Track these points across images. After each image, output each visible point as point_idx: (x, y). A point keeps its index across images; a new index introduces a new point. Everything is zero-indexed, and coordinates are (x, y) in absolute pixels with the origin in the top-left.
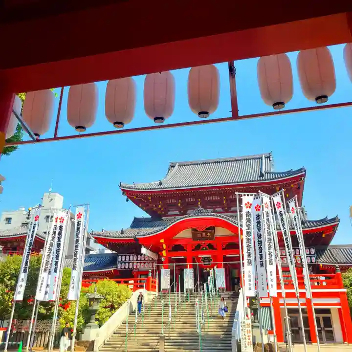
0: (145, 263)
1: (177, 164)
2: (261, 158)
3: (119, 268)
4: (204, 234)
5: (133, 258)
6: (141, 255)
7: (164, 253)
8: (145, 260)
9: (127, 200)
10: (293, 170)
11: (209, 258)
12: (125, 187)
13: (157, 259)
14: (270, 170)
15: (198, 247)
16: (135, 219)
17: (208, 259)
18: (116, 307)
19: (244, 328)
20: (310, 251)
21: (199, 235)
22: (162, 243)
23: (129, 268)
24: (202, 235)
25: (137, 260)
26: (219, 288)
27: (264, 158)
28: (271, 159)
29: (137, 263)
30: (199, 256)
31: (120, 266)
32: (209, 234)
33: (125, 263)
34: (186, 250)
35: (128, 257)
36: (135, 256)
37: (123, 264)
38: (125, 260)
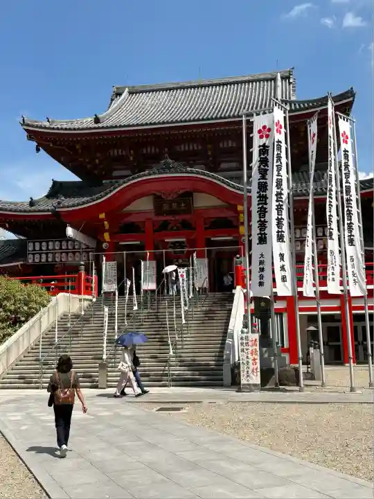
0: (74, 253)
1: (127, 90)
2: (275, 79)
3: (30, 261)
4: (174, 205)
5: (54, 245)
6: (67, 241)
7: (107, 236)
8: (74, 248)
9: (38, 150)
11: (183, 242)
12: (33, 126)
13: (95, 247)
14: (290, 98)
15: (164, 226)
16: (55, 183)
17: (181, 245)
19: (247, 347)
21: (166, 207)
22: (103, 220)
23: (47, 261)
24: (171, 207)
25: (61, 249)
26: (199, 288)
27: (279, 78)
29: (61, 253)
30: (166, 241)
31: (32, 258)
32: (183, 205)
33: (40, 254)
34: (144, 232)
35: (44, 244)
36: (57, 243)
37: (37, 256)
38: (41, 249)
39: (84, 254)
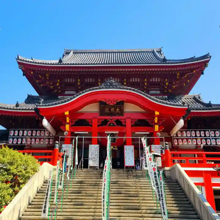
1: (72, 51)
2: (152, 52)
3: (11, 143)
4: (113, 109)
5: (27, 133)
7: (67, 127)
8: (40, 136)
10: (196, 57)
15: (105, 122)
18: (21, 181)
20: (215, 133)
21: (107, 110)
22: (66, 116)
23: (22, 143)
24: (110, 110)
25: (32, 135)
28: (162, 53)
29: (32, 138)
30: (106, 132)
31: (12, 141)
32: (118, 110)
33: (18, 139)
34: (91, 126)
35: (21, 132)
36: (30, 132)
37: (15, 139)
38: (18, 135)
39: (47, 140)
